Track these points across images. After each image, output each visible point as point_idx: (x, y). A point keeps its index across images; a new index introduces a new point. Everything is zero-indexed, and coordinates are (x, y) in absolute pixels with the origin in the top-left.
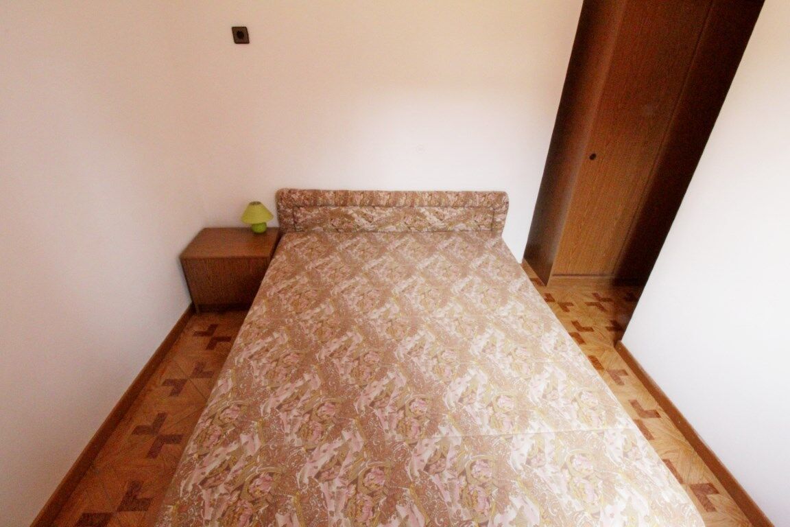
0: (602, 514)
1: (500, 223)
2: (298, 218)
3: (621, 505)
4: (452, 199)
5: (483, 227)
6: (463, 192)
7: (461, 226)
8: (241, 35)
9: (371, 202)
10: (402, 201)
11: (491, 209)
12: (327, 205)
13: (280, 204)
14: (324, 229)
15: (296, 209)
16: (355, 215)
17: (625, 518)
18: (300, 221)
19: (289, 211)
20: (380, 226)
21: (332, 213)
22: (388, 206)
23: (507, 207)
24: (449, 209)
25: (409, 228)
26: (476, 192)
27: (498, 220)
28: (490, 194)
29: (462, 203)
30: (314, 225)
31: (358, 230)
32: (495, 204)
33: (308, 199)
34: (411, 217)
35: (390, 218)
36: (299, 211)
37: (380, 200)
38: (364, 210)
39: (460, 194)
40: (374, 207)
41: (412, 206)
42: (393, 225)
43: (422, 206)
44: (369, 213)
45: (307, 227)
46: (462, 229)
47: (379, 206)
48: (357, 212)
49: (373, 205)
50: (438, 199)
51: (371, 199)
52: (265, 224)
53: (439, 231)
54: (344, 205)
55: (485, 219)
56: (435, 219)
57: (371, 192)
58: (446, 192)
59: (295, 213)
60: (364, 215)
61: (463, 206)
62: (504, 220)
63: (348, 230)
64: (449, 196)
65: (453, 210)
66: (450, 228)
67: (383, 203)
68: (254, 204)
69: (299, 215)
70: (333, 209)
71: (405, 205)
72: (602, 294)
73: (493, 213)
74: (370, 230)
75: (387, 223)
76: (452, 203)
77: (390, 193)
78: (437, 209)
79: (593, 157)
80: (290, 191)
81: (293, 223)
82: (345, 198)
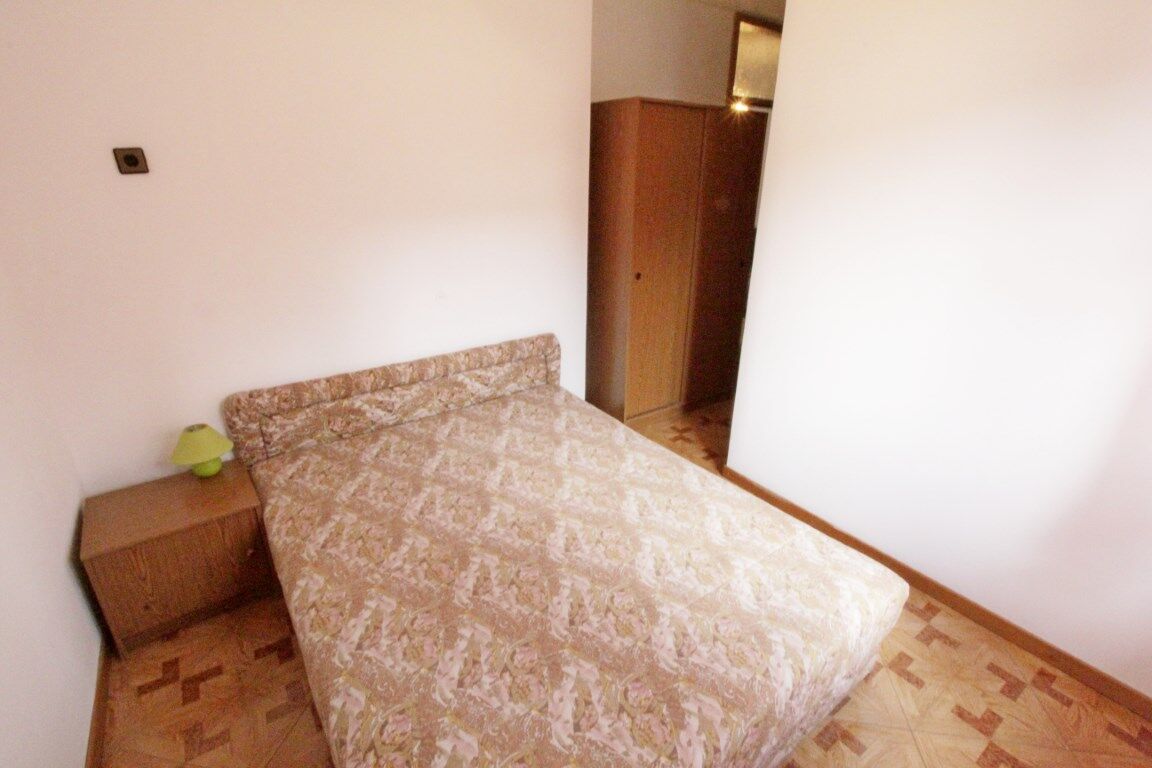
0: (770, 669)
1: (555, 371)
2: (271, 435)
3: (781, 651)
4: (495, 355)
5: (537, 382)
6: (506, 343)
7: (512, 387)
8: (131, 161)
9: (387, 383)
10: (431, 372)
11: (543, 356)
12: (320, 401)
13: (236, 419)
14: (319, 441)
15: (264, 420)
16: (366, 407)
17: (790, 661)
18: (276, 438)
19: (254, 426)
20: (406, 414)
21: (329, 413)
22: (412, 382)
23: (559, 350)
24: (493, 368)
25: (446, 406)
26: (521, 340)
27: (553, 369)
28: (537, 339)
29: (508, 357)
30: (300, 438)
31: (373, 428)
32: (545, 348)
33: (285, 401)
34: (446, 390)
35: (418, 399)
36: (271, 423)
37: (400, 376)
38: (379, 397)
39: (503, 346)
40: (392, 388)
41: (445, 375)
42: (424, 407)
43: (459, 371)
44: (387, 399)
45: (288, 445)
46: (513, 390)
47: (399, 385)
48: (368, 402)
49: (390, 385)
50: (478, 358)
51: (386, 378)
52: (219, 458)
53: (486, 400)
54: (346, 396)
55: (538, 371)
56: (478, 385)
57: (384, 369)
58: (485, 347)
59: (264, 428)
60: (380, 404)
61: (510, 361)
62: (559, 367)
63: (358, 432)
64: (490, 351)
65: (498, 368)
66: (499, 393)
67: (405, 379)
68: (191, 429)
69: (272, 429)
70: (329, 406)
71: (437, 375)
72: (680, 426)
73: (546, 362)
74: (391, 423)
75: (416, 407)
76: (496, 360)
77: (411, 364)
78: (478, 372)
79: (638, 276)
80: (251, 395)
81: (262, 444)
82: (347, 385)
